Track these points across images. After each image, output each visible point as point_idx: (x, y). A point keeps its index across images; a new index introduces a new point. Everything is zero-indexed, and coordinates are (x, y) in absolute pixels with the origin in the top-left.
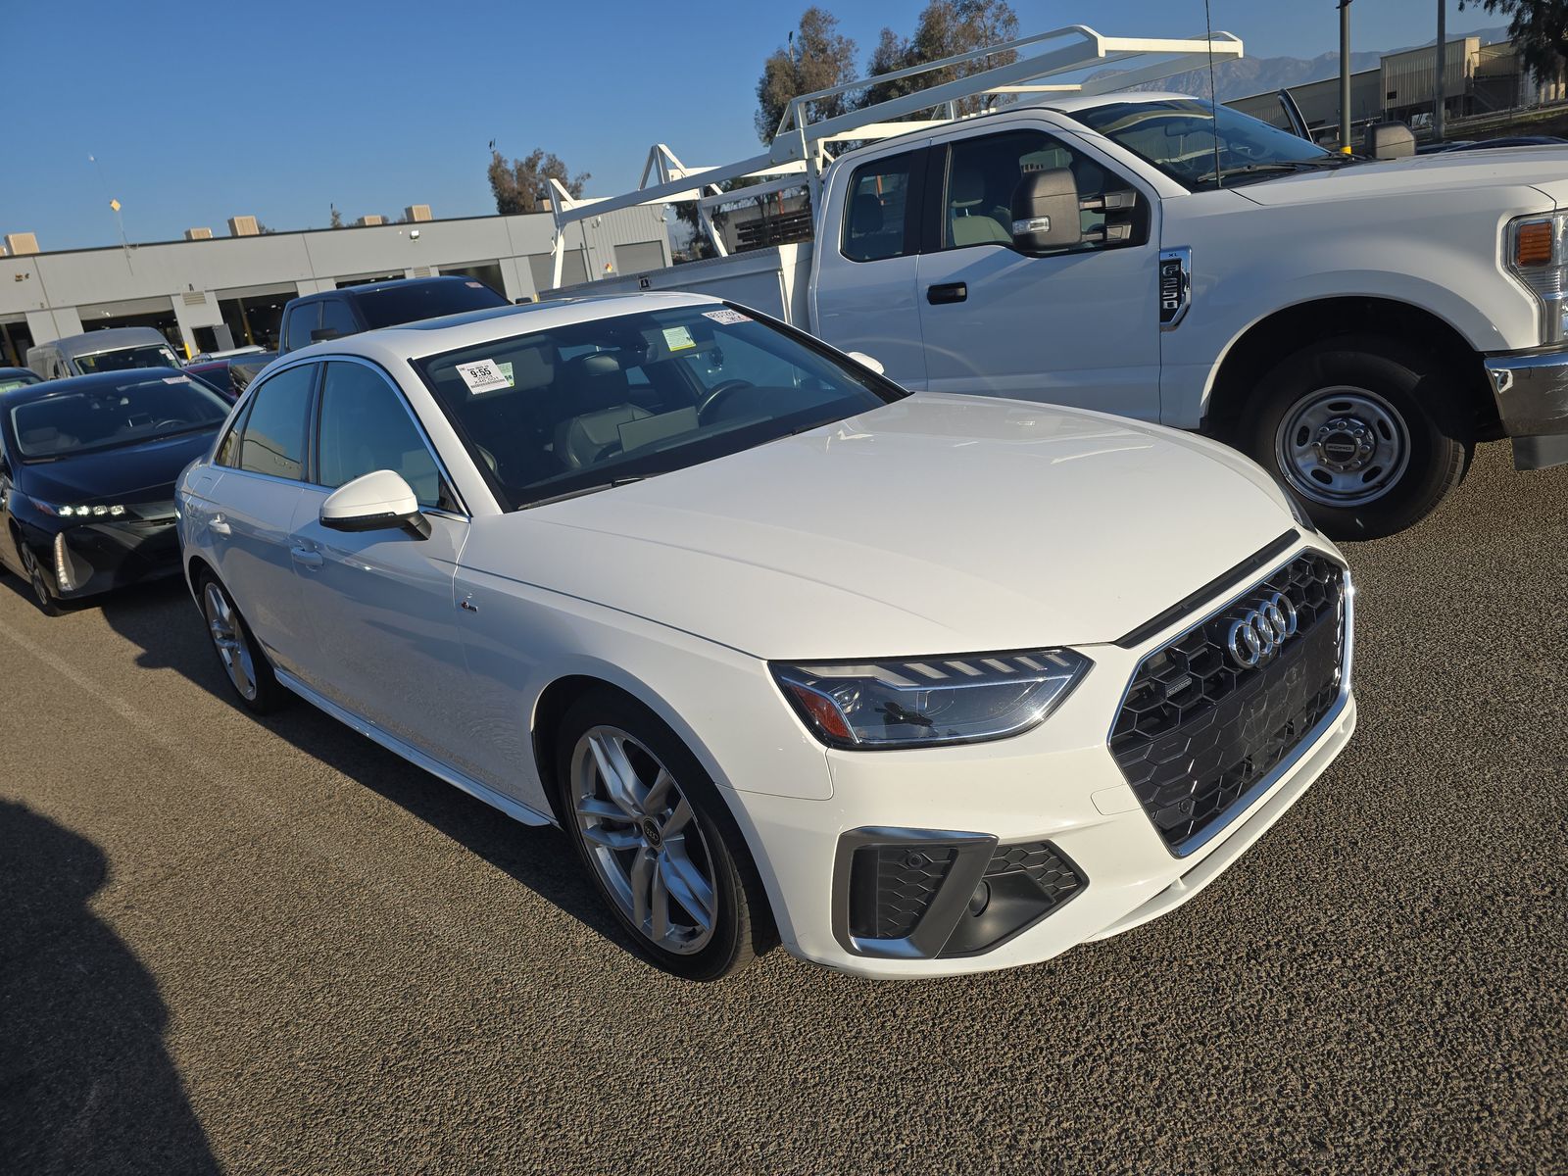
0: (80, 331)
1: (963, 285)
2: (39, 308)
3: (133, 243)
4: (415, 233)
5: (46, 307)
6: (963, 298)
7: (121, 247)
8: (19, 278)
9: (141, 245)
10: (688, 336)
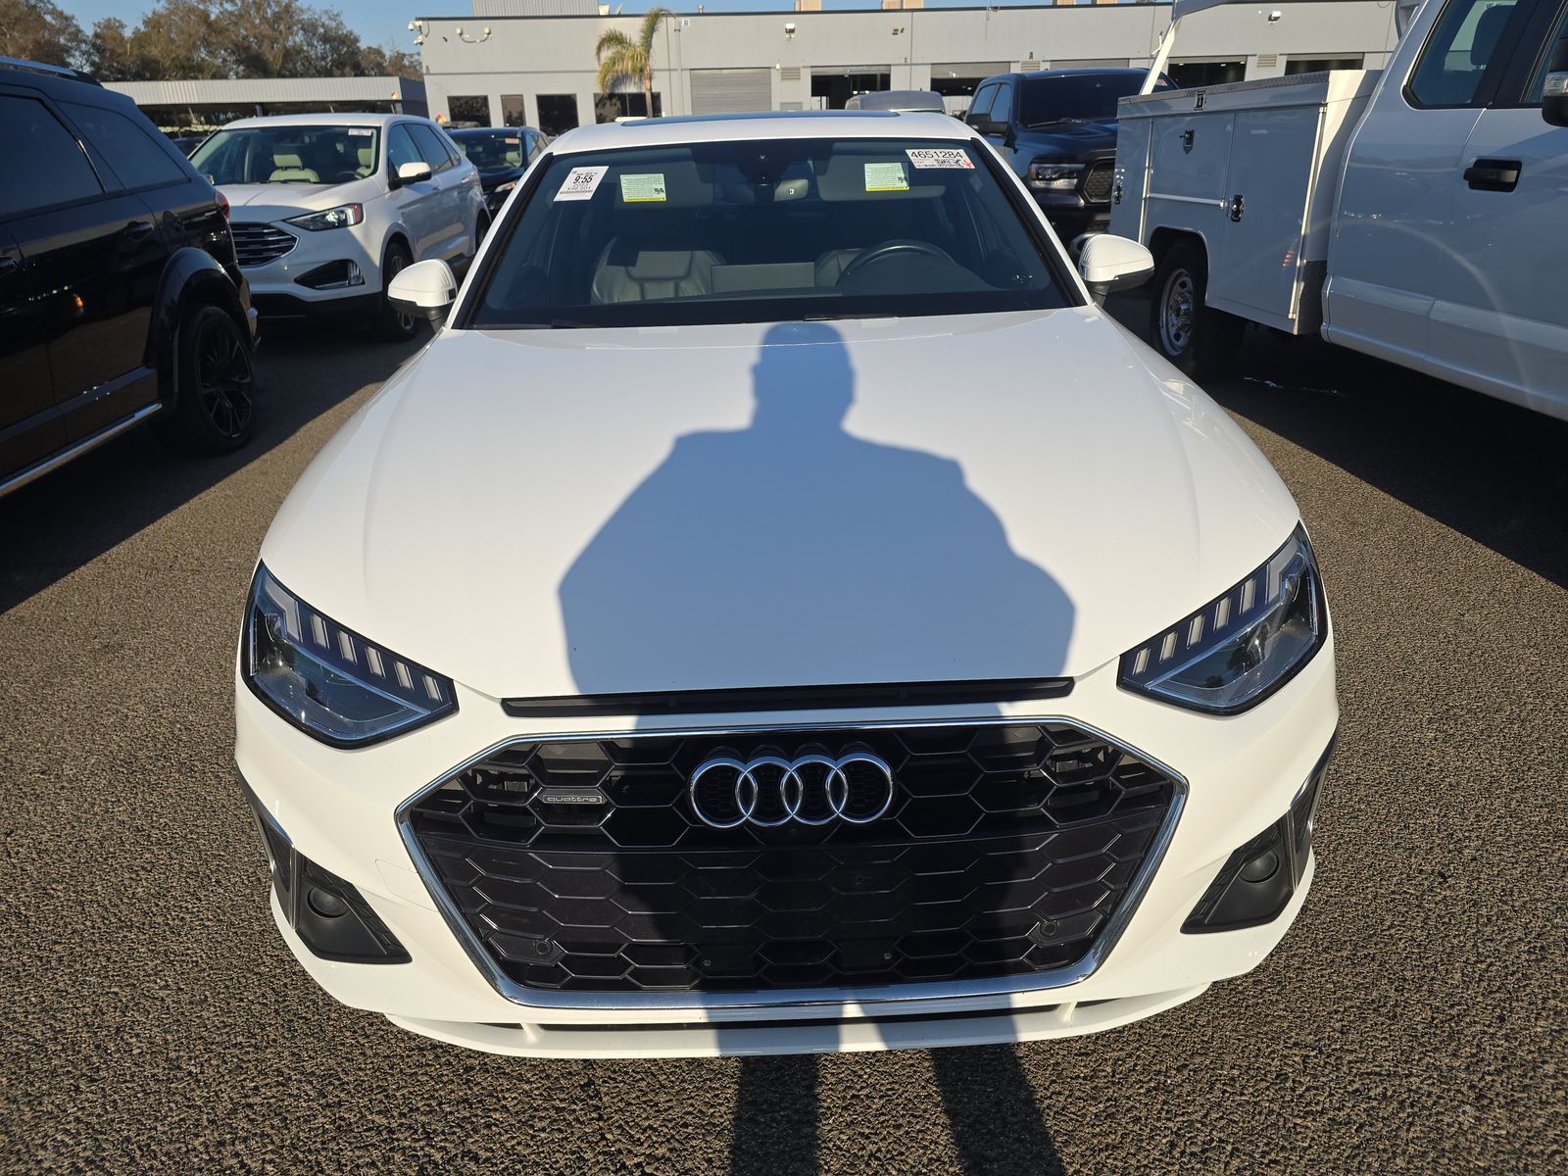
0: (927, 88)
1: (1516, 165)
2: (903, 62)
3: (995, 5)
4: (1276, 14)
5: (909, 62)
6: (1510, 187)
7: (984, 9)
8: (895, 32)
9: (1003, 8)
10: (903, 176)
